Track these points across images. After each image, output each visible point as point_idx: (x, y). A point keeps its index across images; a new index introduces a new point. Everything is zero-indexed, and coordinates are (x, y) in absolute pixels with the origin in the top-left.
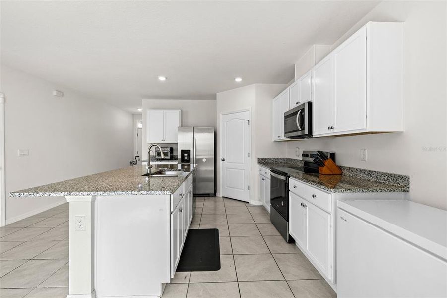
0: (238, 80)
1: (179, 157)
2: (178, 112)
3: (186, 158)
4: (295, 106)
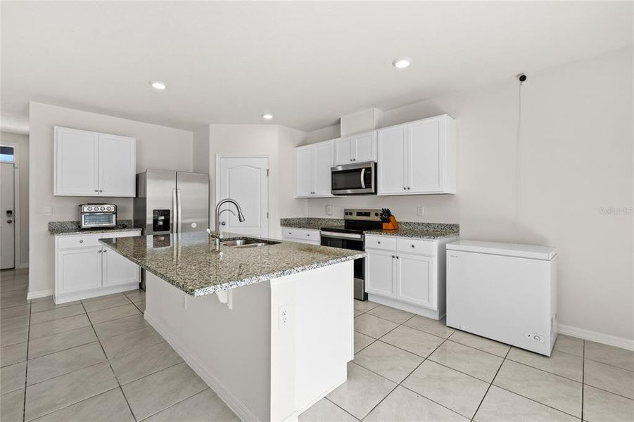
0: (268, 117)
1: (150, 221)
2: (131, 143)
3: (161, 223)
4: (348, 162)
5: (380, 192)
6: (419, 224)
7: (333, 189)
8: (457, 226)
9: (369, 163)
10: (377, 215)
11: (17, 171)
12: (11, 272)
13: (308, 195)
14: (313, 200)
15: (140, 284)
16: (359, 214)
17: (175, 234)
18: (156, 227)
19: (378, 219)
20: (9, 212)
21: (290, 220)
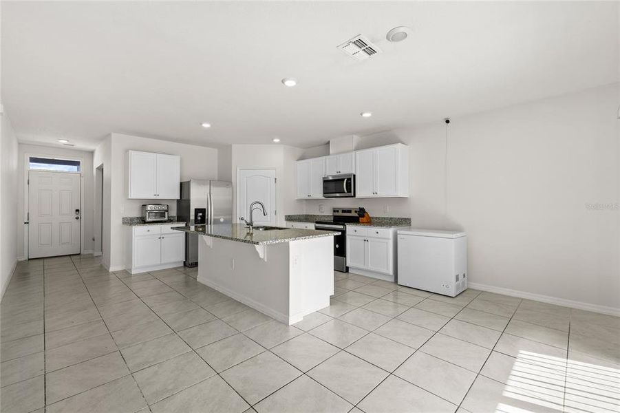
0: (277, 140)
1: (192, 217)
2: (177, 159)
3: (199, 218)
4: (335, 174)
5: (358, 195)
6: (385, 218)
7: (324, 193)
8: (410, 220)
9: (350, 175)
10: (356, 212)
11: (83, 179)
12: (78, 257)
13: (306, 197)
14: (309, 201)
15: (184, 262)
16: (344, 211)
17: (209, 226)
18: (196, 221)
19: (356, 215)
20: (77, 211)
21: (292, 216)
